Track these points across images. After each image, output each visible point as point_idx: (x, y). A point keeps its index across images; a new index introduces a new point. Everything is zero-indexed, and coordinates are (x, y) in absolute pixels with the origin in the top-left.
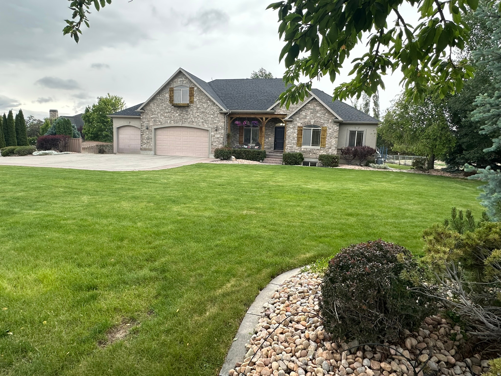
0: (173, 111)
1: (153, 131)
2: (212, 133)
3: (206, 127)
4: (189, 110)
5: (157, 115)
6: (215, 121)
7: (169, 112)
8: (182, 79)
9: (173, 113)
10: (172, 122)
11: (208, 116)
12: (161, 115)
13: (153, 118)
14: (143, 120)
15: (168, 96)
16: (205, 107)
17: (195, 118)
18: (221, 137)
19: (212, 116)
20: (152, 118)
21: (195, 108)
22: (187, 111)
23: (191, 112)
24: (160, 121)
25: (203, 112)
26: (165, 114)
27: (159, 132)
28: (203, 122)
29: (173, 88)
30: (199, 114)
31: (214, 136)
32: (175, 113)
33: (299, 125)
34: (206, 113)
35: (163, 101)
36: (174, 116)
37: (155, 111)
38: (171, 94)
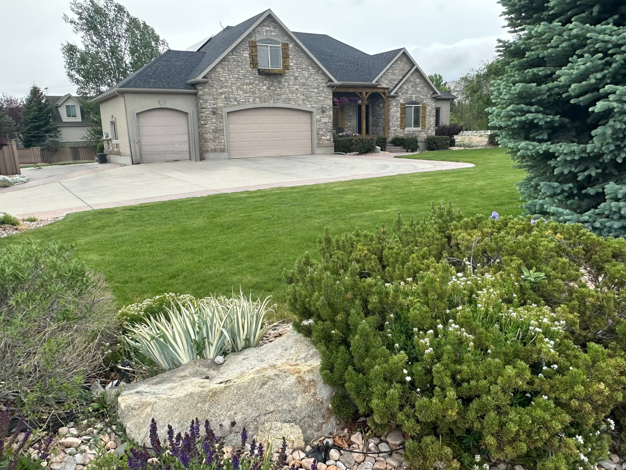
0: (257, 82)
1: (225, 115)
2: (318, 117)
4: (283, 80)
5: (230, 88)
6: (320, 98)
7: (250, 84)
8: (268, 29)
9: (257, 84)
10: (257, 100)
11: (311, 90)
12: (239, 88)
13: (225, 93)
14: (205, 97)
15: (248, 55)
16: (306, 75)
17: (293, 93)
18: (330, 121)
19: (316, 90)
20: (221, 94)
21: (292, 78)
22: (280, 82)
23: (286, 84)
24: (235, 100)
25: (304, 84)
26: (245, 87)
27: (233, 118)
28: (304, 100)
29: (255, 42)
30: (298, 87)
31: (320, 120)
32: (261, 84)
33: (402, 101)
34: (308, 85)
35: (240, 64)
36: (259, 90)
37: (226, 81)
38: (252, 52)
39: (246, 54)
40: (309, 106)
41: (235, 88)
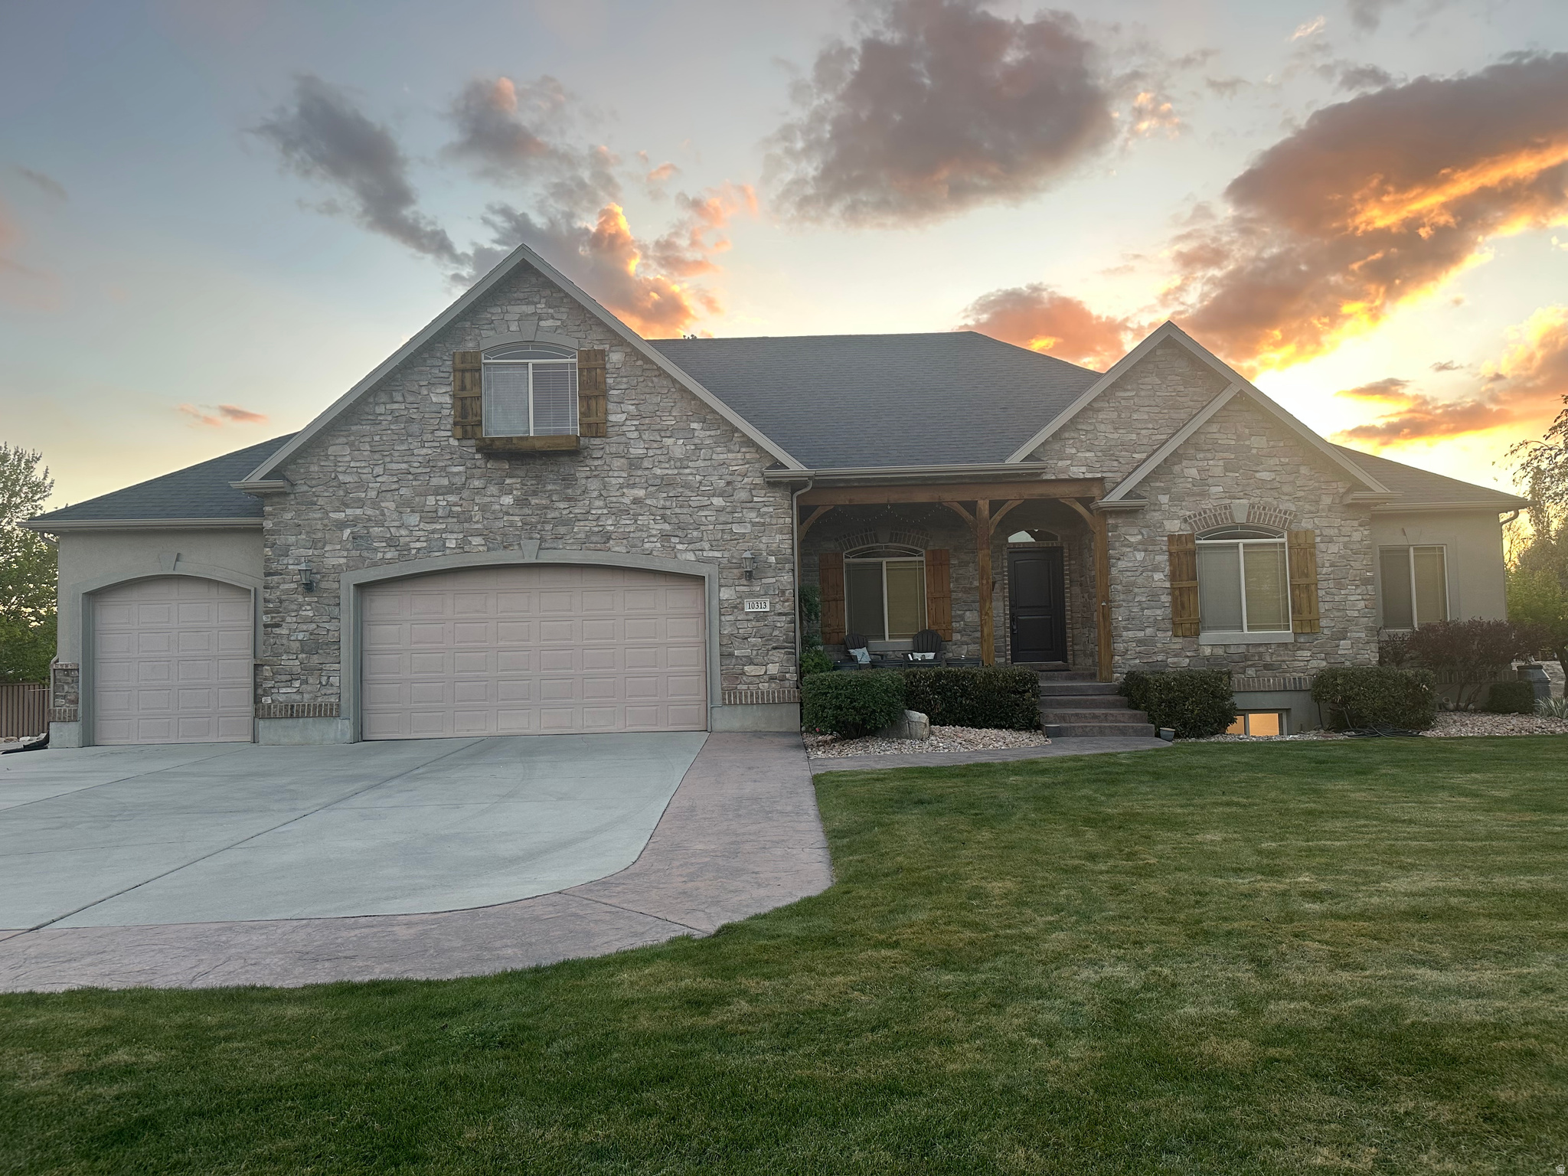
0: (477, 483)
1: (348, 596)
2: (726, 594)
3: (686, 559)
4: (582, 472)
5: (375, 505)
6: (736, 528)
7: (451, 489)
8: (530, 309)
9: (479, 491)
10: (476, 541)
11: (695, 501)
12: (404, 505)
13: (354, 522)
14: (281, 540)
15: (447, 399)
16: (678, 452)
17: (618, 512)
18: (779, 608)
19: (718, 501)
20: (341, 525)
21: (617, 463)
22: (569, 481)
23: (594, 485)
24: (392, 542)
25: (666, 483)
26: (431, 500)
27: (383, 604)
28: (665, 537)
29: (476, 355)
30: (641, 493)
31: (737, 607)
32: (493, 489)
33: (1174, 526)
34: (686, 485)
35: (415, 428)
36: (484, 508)
37: (362, 485)
38: (463, 388)
39: (442, 397)
40: (691, 556)
41: (392, 505)
